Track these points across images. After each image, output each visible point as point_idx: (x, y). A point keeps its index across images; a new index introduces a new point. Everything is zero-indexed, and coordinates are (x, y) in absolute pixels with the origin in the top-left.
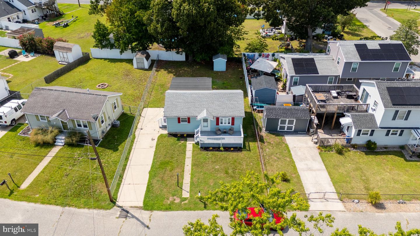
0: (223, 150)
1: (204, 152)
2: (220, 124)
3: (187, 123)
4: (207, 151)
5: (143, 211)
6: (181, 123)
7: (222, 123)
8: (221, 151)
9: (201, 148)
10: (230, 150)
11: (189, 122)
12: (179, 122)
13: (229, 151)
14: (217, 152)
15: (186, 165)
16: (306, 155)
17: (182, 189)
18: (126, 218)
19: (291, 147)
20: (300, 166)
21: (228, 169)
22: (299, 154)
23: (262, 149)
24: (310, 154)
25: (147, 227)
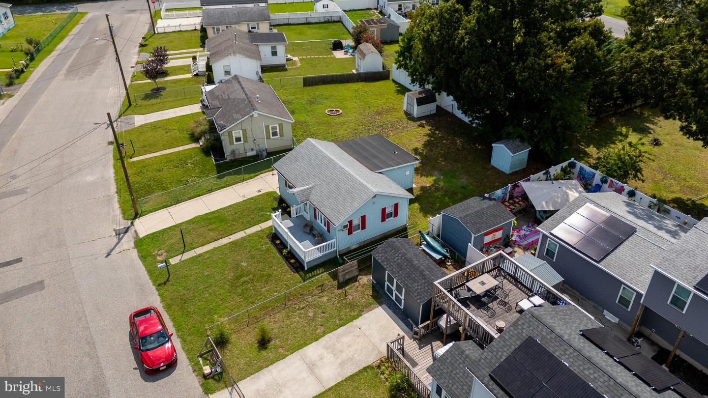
0: (284, 254)
1: (268, 239)
4: (272, 242)
5: (133, 241)
8: (281, 253)
10: (290, 260)
13: (287, 261)
14: (275, 251)
15: (230, 237)
16: (350, 349)
17: (183, 253)
18: (116, 235)
19: (356, 322)
20: (312, 351)
21: (248, 275)
22: (345, 340)
23: (322, 292)
24: (354, 354)
25: (109, 255)
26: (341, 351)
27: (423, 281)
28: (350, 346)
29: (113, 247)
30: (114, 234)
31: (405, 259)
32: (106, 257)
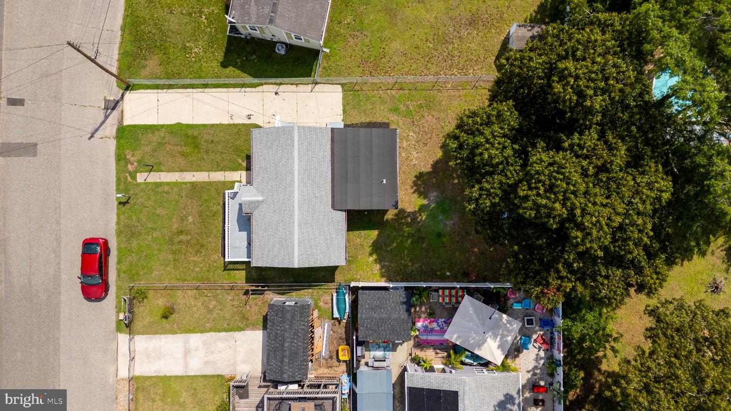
5: (116, 127)
15: (195, 173)
16: (219, 355)
17: (150, 172)
18: (105, 109)
19: (237, 335)
20: (195, 339)
21: (187, 234)
22: (221, 345)
23: (231, 289)
24: (219, 360)
25: (92, 137)
26: (212, 352)
27: (280, 364)
28: (220, 352)
29: (98, 126)
30: (103, 107)
31: (283, 334)
32: (90, 138)
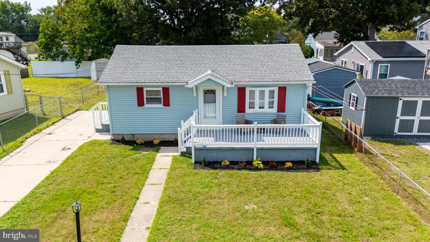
0: (262, 166)
1: (206, 171)
2: (248, 110)
3: (161, 106)
4: (216, 168)
6: (146, 106)
7: (252, 107)
8: (257, 169)
9: (196, 163)
10: (282, 167)
11: (167, 103)
12: (141, 103)
13: (282, 170)
14: (245, 172)
